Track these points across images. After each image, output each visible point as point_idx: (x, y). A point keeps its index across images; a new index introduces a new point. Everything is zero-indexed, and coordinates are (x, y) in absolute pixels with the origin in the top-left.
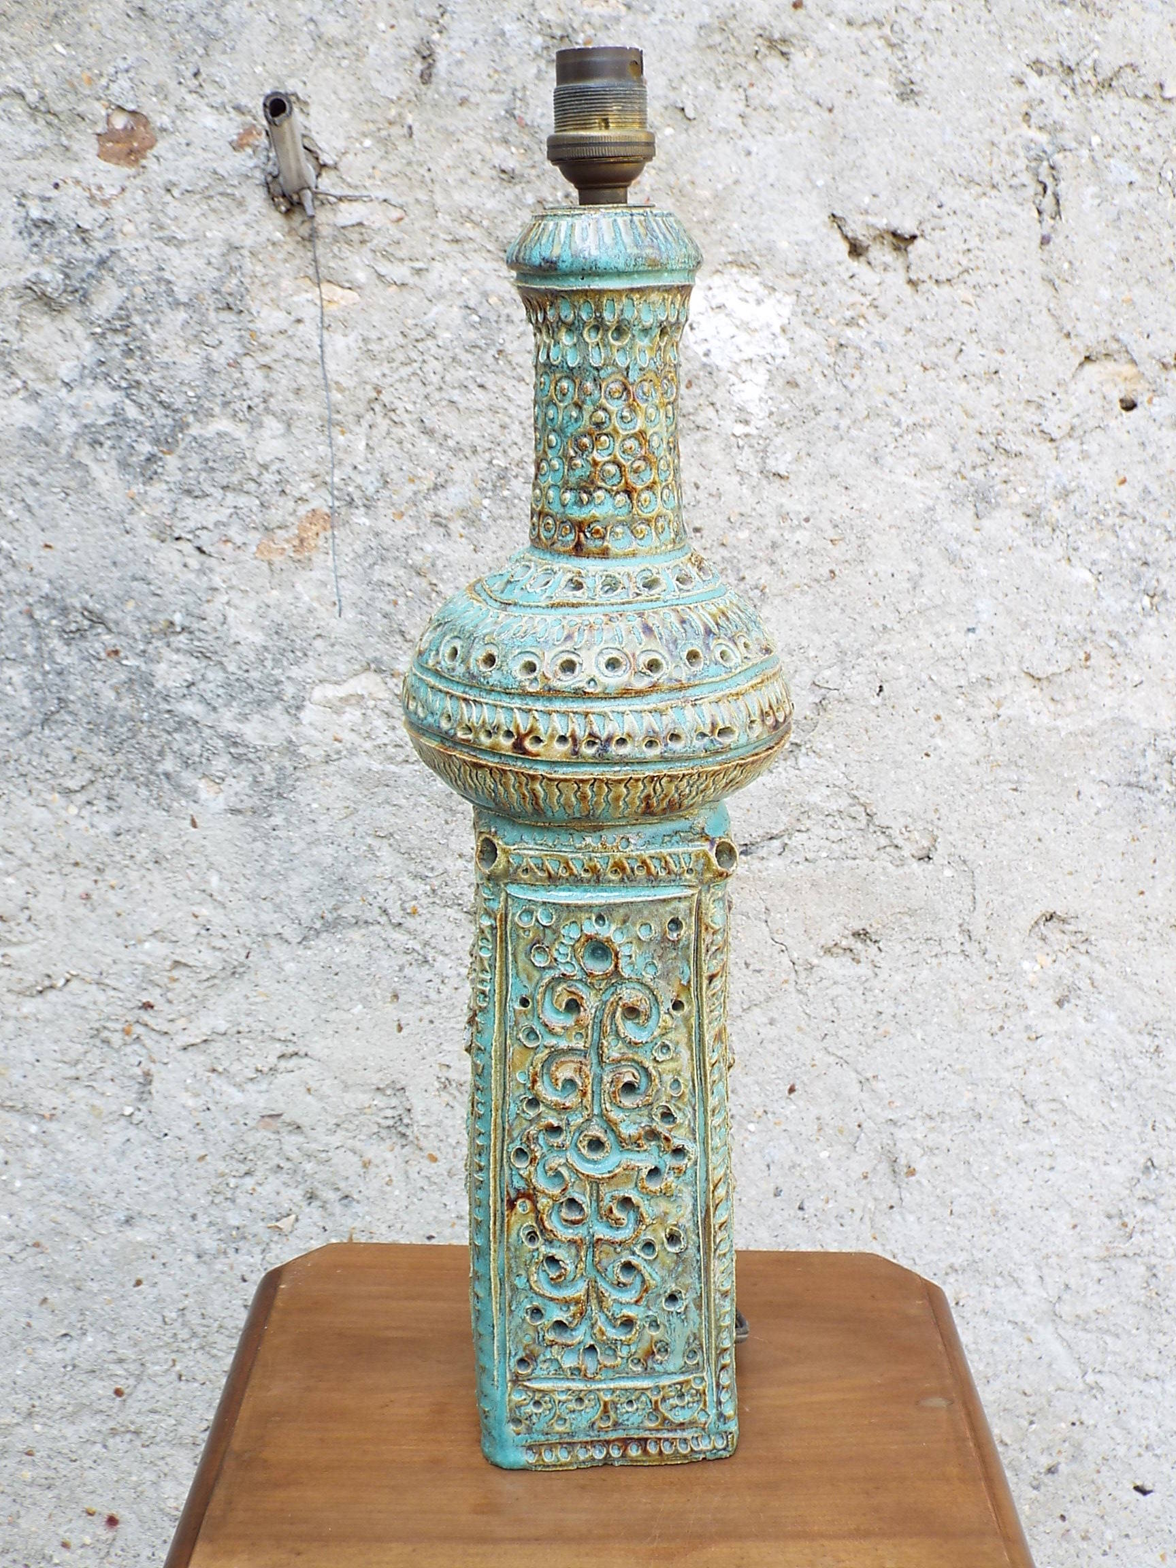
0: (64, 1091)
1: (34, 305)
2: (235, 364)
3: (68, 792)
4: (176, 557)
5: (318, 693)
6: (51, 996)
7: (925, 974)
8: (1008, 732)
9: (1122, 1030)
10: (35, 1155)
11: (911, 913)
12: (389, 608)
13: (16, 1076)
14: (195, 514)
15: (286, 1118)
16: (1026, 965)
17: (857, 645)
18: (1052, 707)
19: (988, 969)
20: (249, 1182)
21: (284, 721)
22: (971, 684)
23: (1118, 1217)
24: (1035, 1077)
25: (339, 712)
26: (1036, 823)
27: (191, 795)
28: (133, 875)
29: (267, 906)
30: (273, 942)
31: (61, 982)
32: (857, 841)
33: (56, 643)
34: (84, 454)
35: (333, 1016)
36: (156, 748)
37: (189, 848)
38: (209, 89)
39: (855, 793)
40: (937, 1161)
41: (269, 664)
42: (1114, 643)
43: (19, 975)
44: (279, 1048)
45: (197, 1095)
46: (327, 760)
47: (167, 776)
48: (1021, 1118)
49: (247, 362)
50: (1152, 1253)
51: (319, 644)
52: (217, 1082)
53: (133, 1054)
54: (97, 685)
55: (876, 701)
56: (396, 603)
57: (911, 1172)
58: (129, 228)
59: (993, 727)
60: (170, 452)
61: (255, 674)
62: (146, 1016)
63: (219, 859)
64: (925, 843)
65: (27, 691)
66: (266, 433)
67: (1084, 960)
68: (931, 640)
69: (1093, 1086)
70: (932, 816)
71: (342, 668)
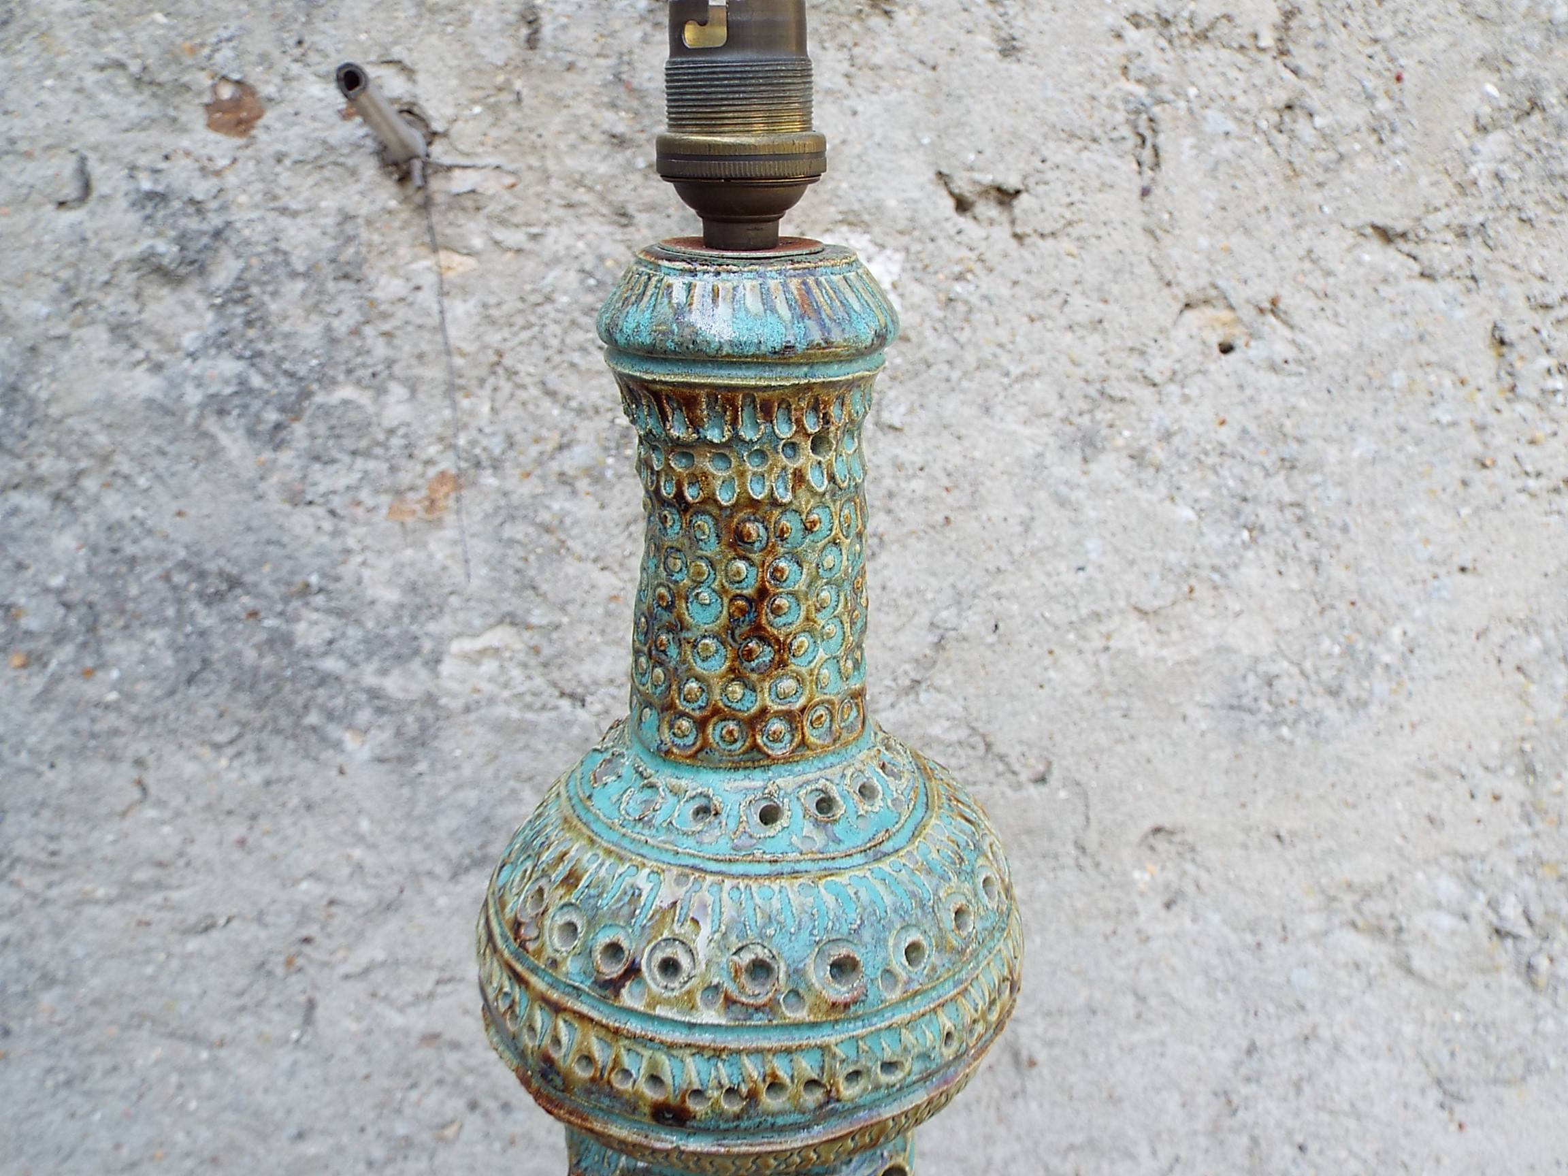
0: (232, 1020)
1: (153, 277)
2: (356, 332)
3: (217, 747)
4: (308, 520)
5: (456, 646)
6: (215, 934)
7: (1042, 886)
8: (1117, 664)
9: (1226, 930)
10: (207, 1080)
11: (1029, 832)
12: (520, 564)
13: (184, 1008)
14: (324, 480)
15: (447, 1036)
16: (1137, 875)
17: (972, 587)
18: (1158, 637)
19: (1101, 880)
20: (414, 1095)
21: (423, 674)
22: (1082, 620)
23: (1225, 1096)
24: (1146, 975)
25: (475, 664)
26: (1144, 746)
27: (338, 745)
28: (286, 821)
29: (417, 846)
30: (425, 879)
31: (222, 921)
32: (976, 768)
33: (195, 605)
34: (211, 424)
36: (300, 701)
37: (339, 795)
38: (313, 58)
39: (974, 724)
40: (1057, 1051)
41: (406, 620)
42: (1216, 577)
43: (179, 916)
44: (434, 975)
45: (359, 1019)
46: (467, 709)
47: (314, 729)
48: (1132, 1012)
49: (368, 330)
50: (1256, 1124)
51: (454, 601)
52: (379, 1008)
53: (296, 984)
54: (239, 645)
55: (991, 639)
56: (526, 560)
57: (1032, 1063)
58: (243, 199)
59: (1104, 660)
60: (297, 419)
62: (307, 949)
63: (367, 804)
64: (1041, 768)
65: (170, 653)
66: (391, 399)
67: (1189, 867)
68: (1043, 579)
69: (1199, 981)
70: (1046, 743)
71: (477, 622)
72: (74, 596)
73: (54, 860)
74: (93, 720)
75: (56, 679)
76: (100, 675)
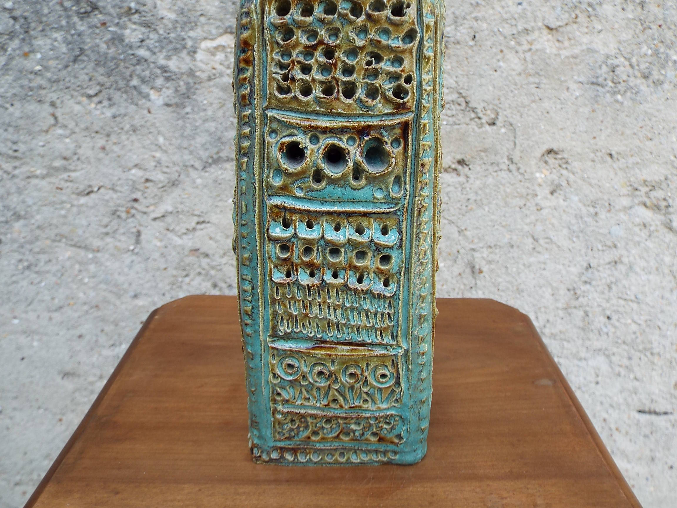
0: (102, 239)
3: (89, 97)
5: (204, 45)
6: (92, 195)
7: (490, 180)
8: (536, 57)
9: (580, 205)
10: (92, 268)
11: (485, 151)
13: (80, 232)
15: (202, 250)
16: (538, 175)
17: (463, 13)
18: (557, 44)
19: (520, 177)
20: (187, 280)
21: (188, 59)
22: (519, 33)
23: (573, 291)
24: (539, 227)
25: (213, 54)
26: (546, 104)
27: (147, 97)
28: (124, 137)
29: (186, 152)
30: (190, 170)
31: (96, 189)
32: (460, 116)
33: (75, 19)
35: (220, 204)
36: (128, 73)
37: (148, 124)
39: (461, 91)
40: (493, 266)
41: (179, 29)
42: (590, 9)
43: (76, 186)
44: (196, 219)
45: (161, 241)
46: (210, 79)
47: (135, 87)
48: (531, 246)
50: (588, 305)
51: (202, 19)
52: (170, 235)
53: (132, 223)
54: (97, 41)
55: (472, 43)
57: (481, 272)
59: (528, 55)
61: (172, 35)
62: (136, 205)
63: (162, 129)
64: (493, 116)
65: (64, 45)
67: (564, 172)
68: (500, 9)
69: (565, 231)
70: (497, 102)
71: (214, 31)
72: (17, 13)
73: (16, 154)
74: (30, 81)
75: (11, 58)
76: (32, 56)
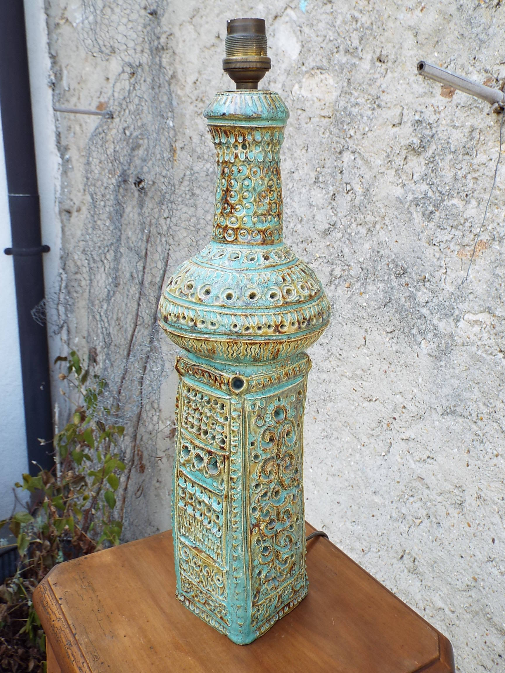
0: (368, 438)
1: (412, 152)
2: (465, 177)
3: (387, 332)
4: (432, 251)
5: (467, 316)
6: (371, 403)
10: (358, 456)
12: (498, 286)
13: (357, 426)
14: (443, 236)
15: (426, 481)
20: (411, 499)
21: (453, 324)
25: (473, 326)
27: (419, 345)
28: (399, 369)
29: (434, 396)
30: (433, 411)
31: (374, 400)
33: (393, 277)
34: (412, 209)
35: (447, 449)
36: (412, 323)
37: (415, 365)
38: (477, 64)
41: (453, 300)
43: (364, 392)
44: (428, 453)
45: (402, 458)
46: (463, 345)
47: (414, 335)
49: (469, 176)
51: (471, 296)
52: (409, 457)
53: (388, 435)
54: (401, 295)
56: (501, 285)
58: (444, 122)
60: (438, 210)
61: (447, 303)
62: (394, 422)
63: (422, 372)
65: (382, 293)
66: (470, 206)
71: (476, 308)
72: (364, 266)
73: (340, 357)
74: (359, 311)
75: (353, 294)
76: (364, 295)
